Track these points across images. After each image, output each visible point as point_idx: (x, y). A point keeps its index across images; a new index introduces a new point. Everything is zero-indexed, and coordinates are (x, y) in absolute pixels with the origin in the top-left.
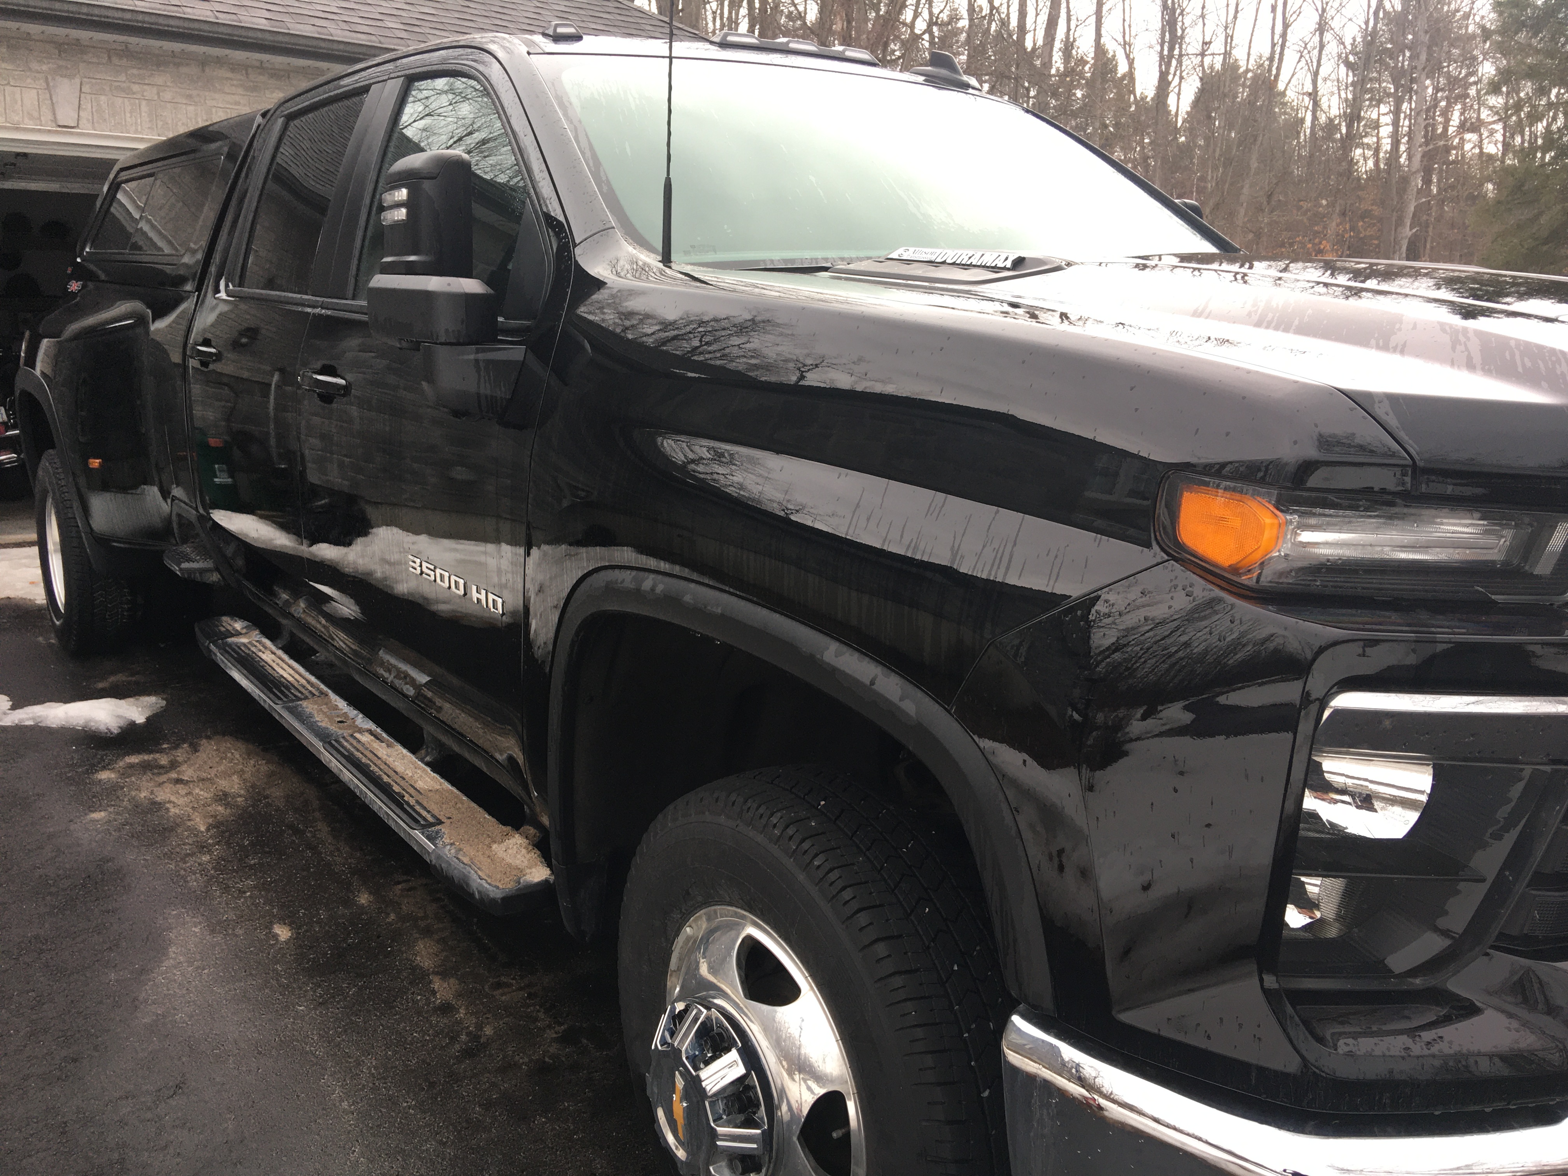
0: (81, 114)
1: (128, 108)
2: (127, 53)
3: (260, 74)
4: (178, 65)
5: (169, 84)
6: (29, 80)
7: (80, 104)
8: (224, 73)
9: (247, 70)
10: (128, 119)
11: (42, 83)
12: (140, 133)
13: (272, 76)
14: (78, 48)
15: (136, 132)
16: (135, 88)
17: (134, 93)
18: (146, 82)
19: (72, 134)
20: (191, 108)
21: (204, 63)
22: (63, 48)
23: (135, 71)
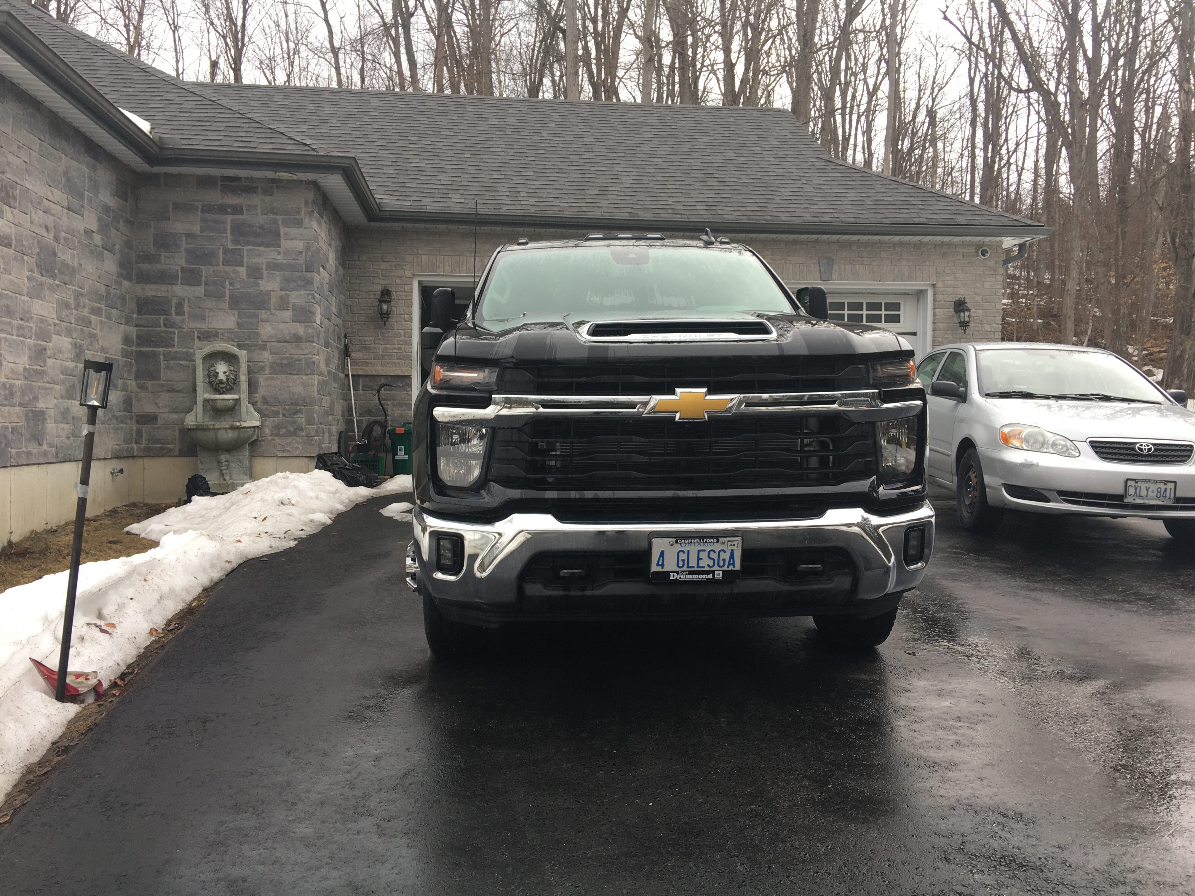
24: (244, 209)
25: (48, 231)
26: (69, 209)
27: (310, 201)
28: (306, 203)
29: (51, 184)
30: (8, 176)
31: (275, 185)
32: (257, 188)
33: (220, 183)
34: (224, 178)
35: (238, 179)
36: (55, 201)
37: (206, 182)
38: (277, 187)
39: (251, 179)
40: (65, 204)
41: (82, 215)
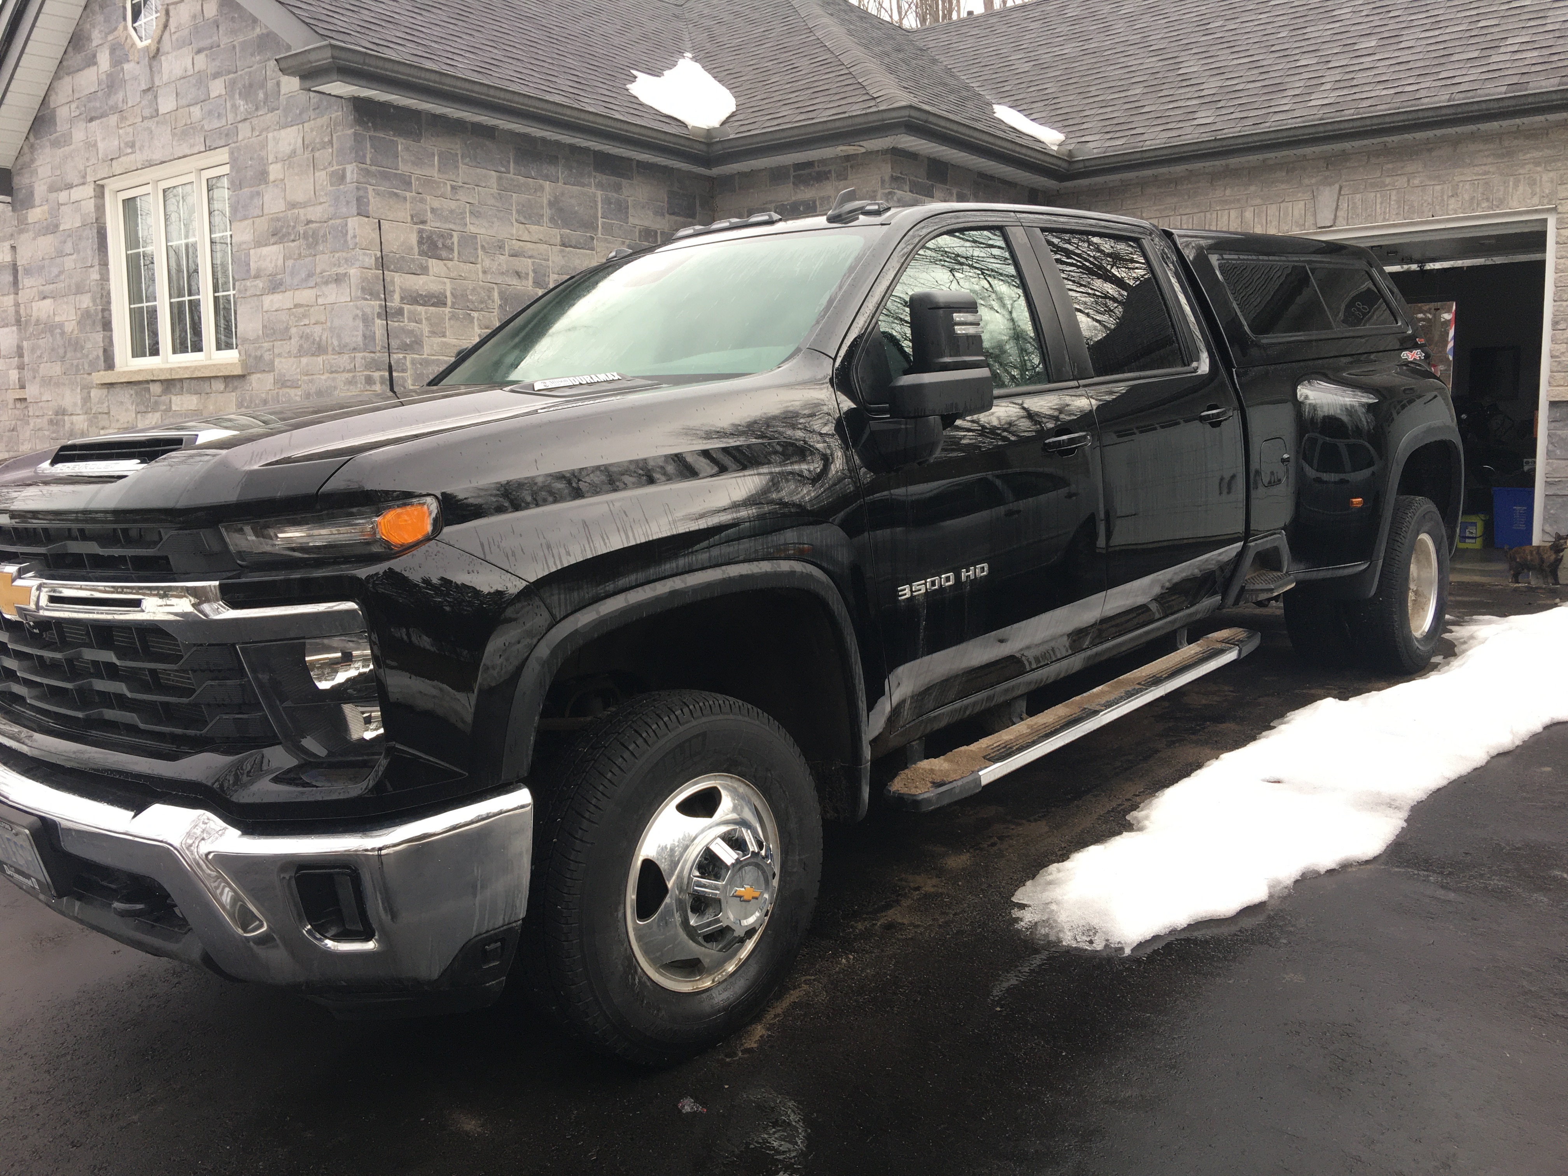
0: (1338, 214)
1: (1379, 201)
2: (1386, 152)
3: (1515, 138)
4: (1430, 150)
5: (1420, 169)
6: (1299, 195)
7: (1337, 205)
8: (1472, 147)
9: (1501, 139)
10: (1378, 210)
11: (1308, 196)
12: (1388, 220)
13: (1527, 137)
14: (1344, 156)
15: (1384, 220)
16: (1388, 180)
17: (1387, 186)
18: (1399, 172)
19: (1326, 232)
20: (1438, 188)
21: (1456, 142)
22: (1330, 161)
23: (1390, 166)
24: (818, 203)
25: (520, 277)
26: (563, 245)
27: (887, 178)
28: (883, 181)
29: (523, 220)
30: (433, 224)
31: (849, 164)
32: (830, 172)
33: (792, 173)
34: (798, 166)
35: (810, 164)
36: (535, 238)
37: (778, 175)
38: (852, 167)
39: (823, 162)
40: (558, 240)
41: (592, 249)
